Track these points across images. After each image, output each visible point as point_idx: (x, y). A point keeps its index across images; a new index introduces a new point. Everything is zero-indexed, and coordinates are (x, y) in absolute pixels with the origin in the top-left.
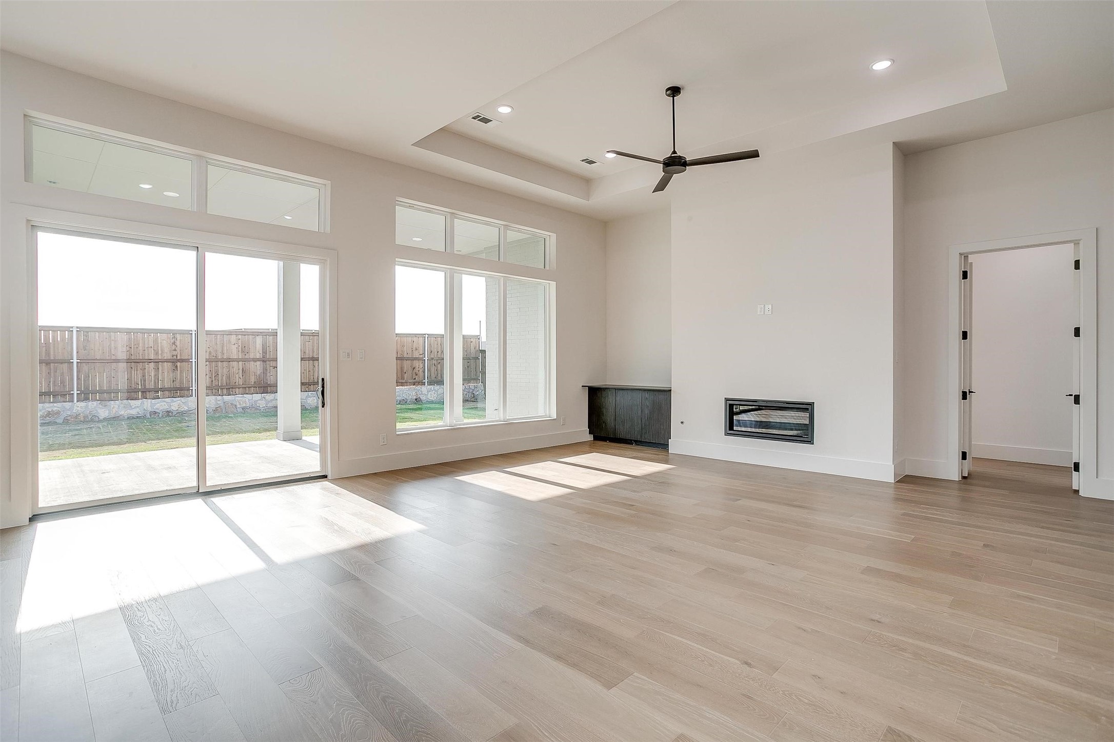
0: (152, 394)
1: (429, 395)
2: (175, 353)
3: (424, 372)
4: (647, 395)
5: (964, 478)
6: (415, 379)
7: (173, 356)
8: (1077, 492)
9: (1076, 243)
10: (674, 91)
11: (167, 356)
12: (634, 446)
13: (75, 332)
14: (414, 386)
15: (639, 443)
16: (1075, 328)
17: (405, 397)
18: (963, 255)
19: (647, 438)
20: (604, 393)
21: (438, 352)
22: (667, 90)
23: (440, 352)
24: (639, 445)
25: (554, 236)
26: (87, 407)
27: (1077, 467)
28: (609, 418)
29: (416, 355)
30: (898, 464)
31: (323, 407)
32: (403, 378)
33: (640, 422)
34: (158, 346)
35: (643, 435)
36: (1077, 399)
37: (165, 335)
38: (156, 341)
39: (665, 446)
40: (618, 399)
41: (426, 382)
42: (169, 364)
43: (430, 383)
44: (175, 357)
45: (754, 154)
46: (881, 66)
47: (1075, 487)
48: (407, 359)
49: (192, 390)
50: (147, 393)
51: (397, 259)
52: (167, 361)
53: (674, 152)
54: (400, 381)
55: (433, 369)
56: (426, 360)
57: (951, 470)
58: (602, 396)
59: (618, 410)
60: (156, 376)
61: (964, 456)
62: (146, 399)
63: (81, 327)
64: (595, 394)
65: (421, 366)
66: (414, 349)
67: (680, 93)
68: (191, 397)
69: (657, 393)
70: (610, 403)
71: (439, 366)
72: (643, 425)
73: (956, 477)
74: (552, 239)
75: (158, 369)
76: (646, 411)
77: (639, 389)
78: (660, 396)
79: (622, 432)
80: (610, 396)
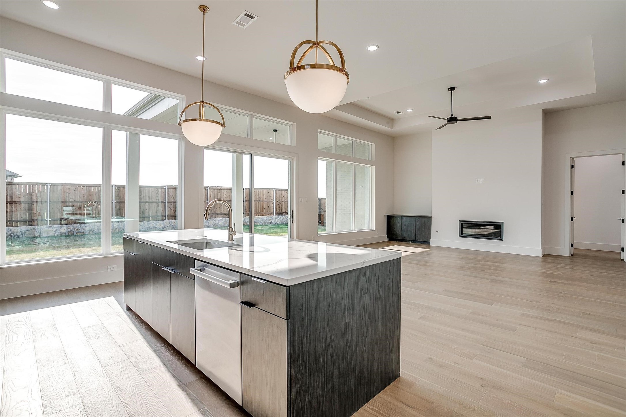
0: (147, 219)
1: (276, 220)
2: (157, 198)
3: (274, 208)
4: (418, 219)
5: (571, 255)
6: (269, 212)
7: (157, 200)
8: (623, 260)
9: (623, 154)
10: (452, 89)
11: (154, 200)
13: (114, 187)
14: (268, 216)
15: (413, 241)
16: (622, 191)
17: (265, 221)
18: (572, 159)
19: (418, 239)
20: (395, 219)
21: (280, 198)
22: (449, 89)
23: (281, 198)
25: (374, 145)
26: (119, 225)
27: (623, 249)
28: (398, 230)
29: (270, 200)
30: (543, 249)
31: (292, 223)
32: (263, 211)
33: (415, 232)
34: (150, 195)
35: (416, 238)
36: (623, 221)
37: (153, 189)
38: (149, 192)
39: (428, 243)
40: (403, 221)
41: (275, 214)
42: (155, 203)
43: (277, 214)
44: (158, 200)
45: (489, 117)
46: (543, 81)
47: (622, 258)
48: (266, 202)
49: (165, 217)
50: (145, 218)
51: (318, 157)
52: (154, 202)
53: (452, 115)
54: (262, 213)
55: (278, 207)
56: (275, 202)
57: (566, 251)
58: (394, 220)
59: (403, 226)
60: (149, 209)
61: (572, 246)
62: (145, 221)
63: (117, 185)
64: (390, 219)
65: (272, 205)
66: (269, 196)
67: (455, 89)
68: (165, 221)
69: (424, 218)
70: (398, 223)
71: (281, 205)
72: (416, 233)
73: (568, 255)
74: (373, 146)
75: (150, 206)
76: (418, 227)
77: (414, 217)
78: (426, 220)
79: (405, 236)
80: (398, 220)
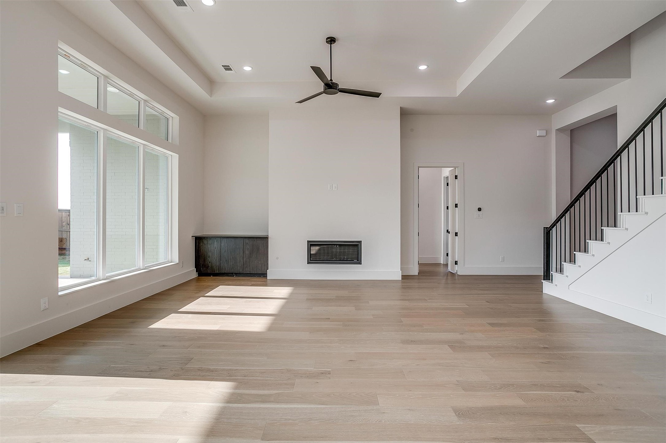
4: (247, 241)
5: (418, 273)
9: (456, 168)
10: (331, 40)
12: (235, 278)
15: (238, 274)
18: (418, 168)
19: (247, 271)
20: (205, 242)
24: (240, 276)
25: (177, 118)
30: (403, 270)
33: (242, 260)
40: (221, 245)
46: (423, 67)
53: (331, 80)
58: (207, 243)
59: (222, 252)
64: (199, 240)
67: (335, 42)
69: (256, 240)
70: (214, 248)
72: (245, 262)
74: (175, 120)
76: (247, 252)
77: (241, 237)
78: (259, 242)
79: (226, 268)
80: (216, 243)
